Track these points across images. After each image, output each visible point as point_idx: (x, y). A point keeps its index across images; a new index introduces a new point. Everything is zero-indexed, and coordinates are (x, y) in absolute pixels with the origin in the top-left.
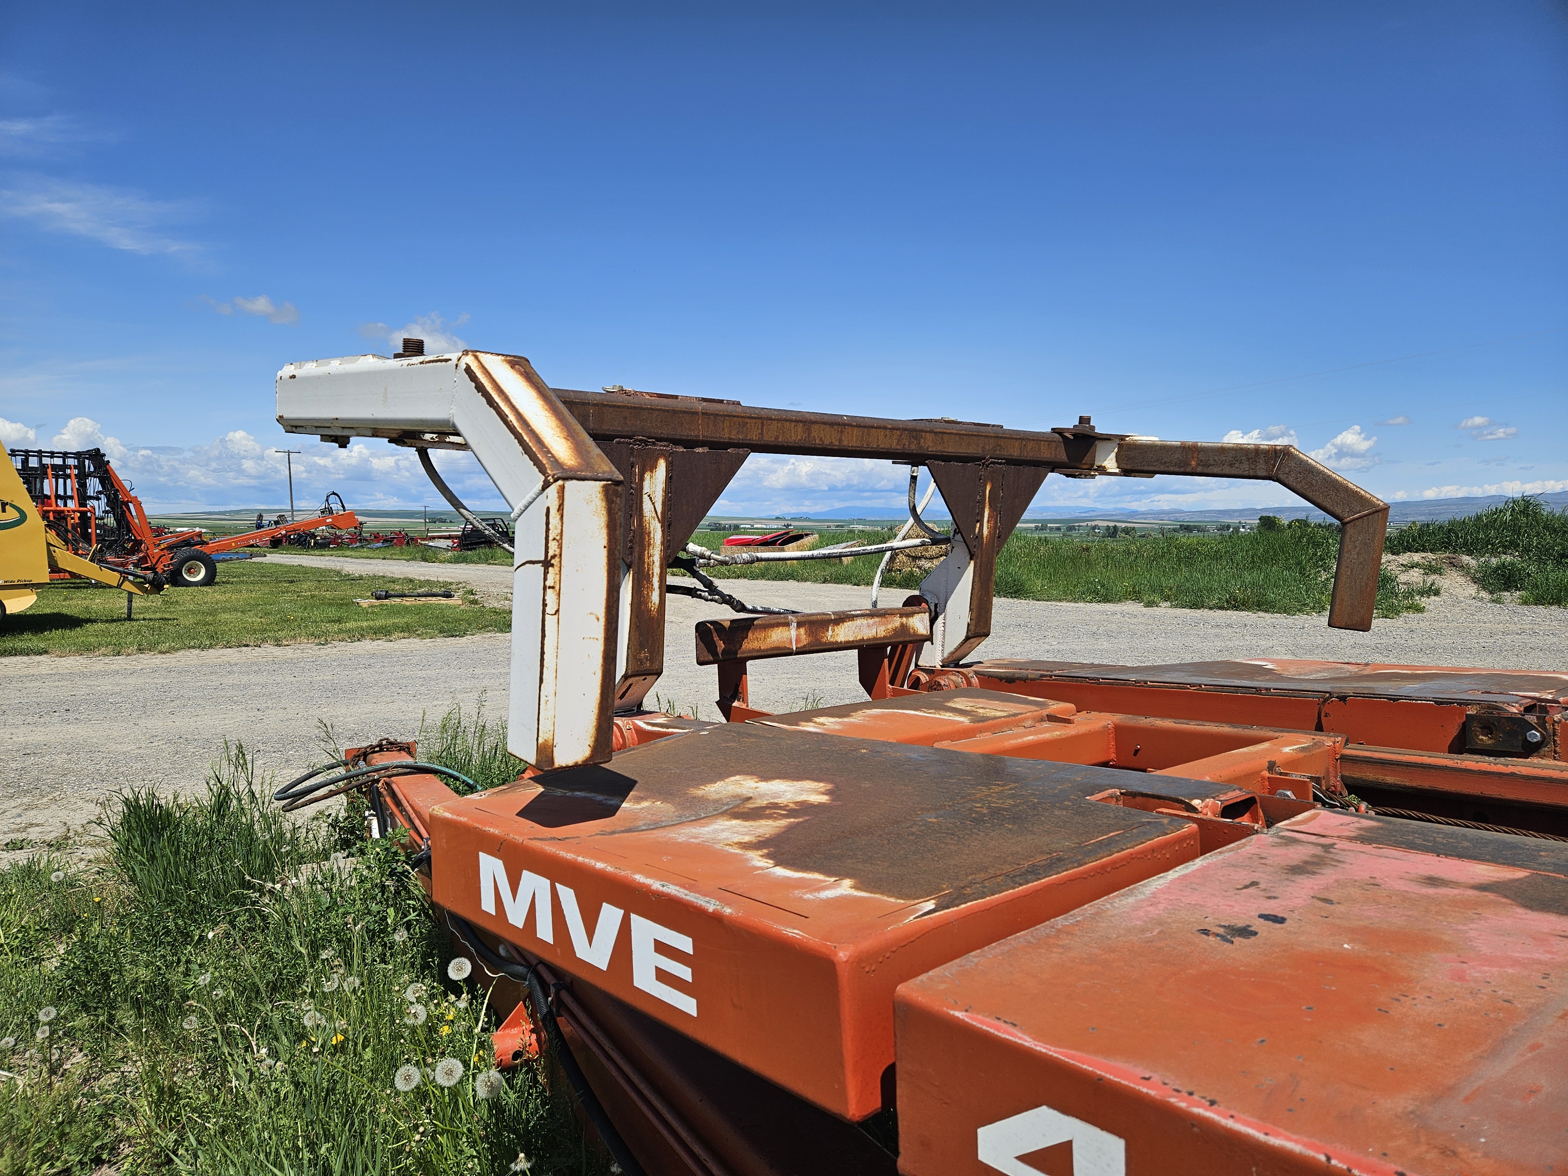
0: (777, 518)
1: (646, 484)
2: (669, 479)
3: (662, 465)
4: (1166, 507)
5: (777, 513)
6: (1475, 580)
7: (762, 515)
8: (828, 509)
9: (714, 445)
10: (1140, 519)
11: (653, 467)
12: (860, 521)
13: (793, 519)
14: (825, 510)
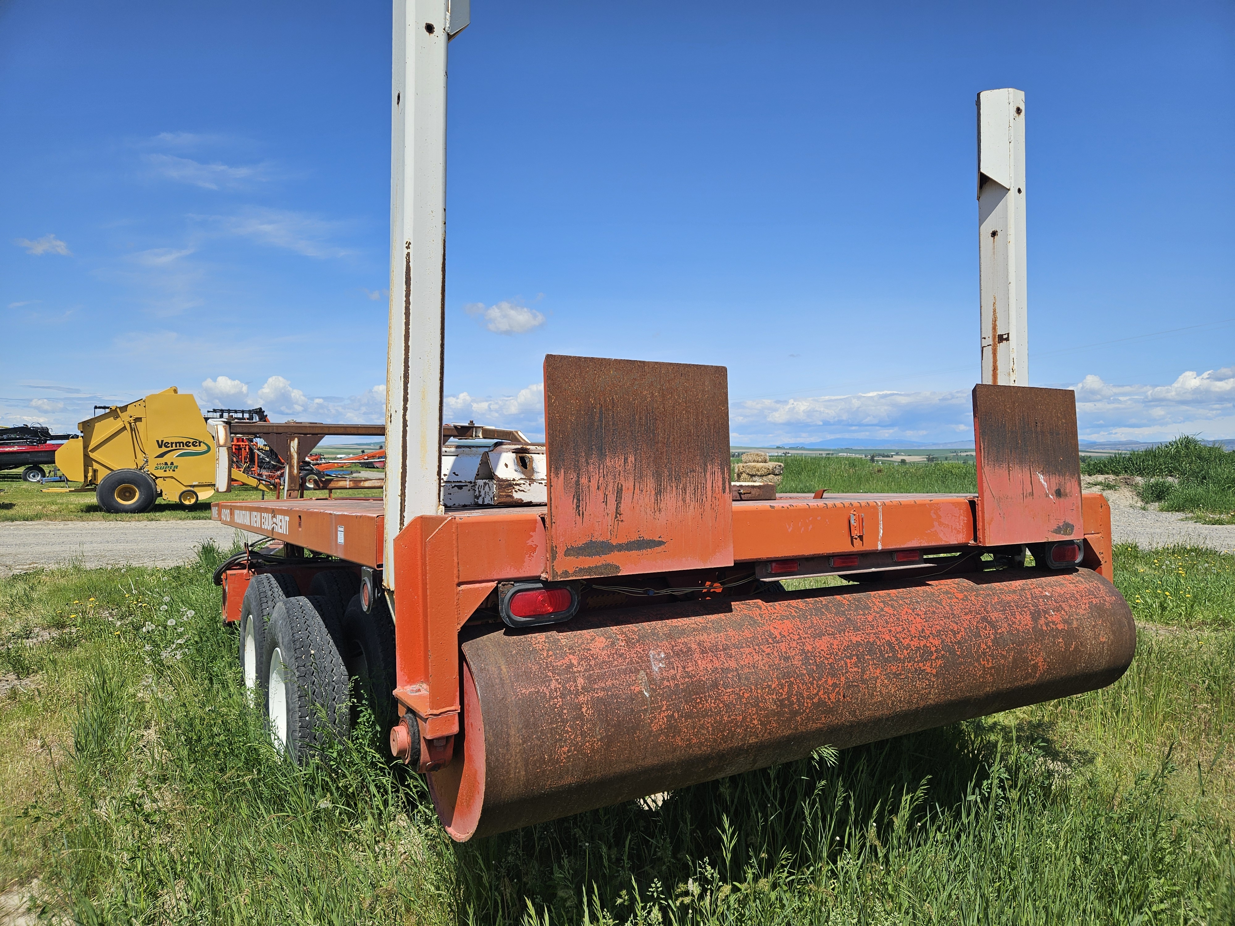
0: (778, 448)
1: (292, 444)
2: (299, 443)
3: (296, 440)
4: (1123, 439)
5: (778, 444)
6: (1138, 494)
7: (766, 445)
8: (821, 440)
9: (313, 434)
10: (1097, 449)
11: (294, 440)
12: (848, 450)
13: (791, 448)
14: (819, 441)
